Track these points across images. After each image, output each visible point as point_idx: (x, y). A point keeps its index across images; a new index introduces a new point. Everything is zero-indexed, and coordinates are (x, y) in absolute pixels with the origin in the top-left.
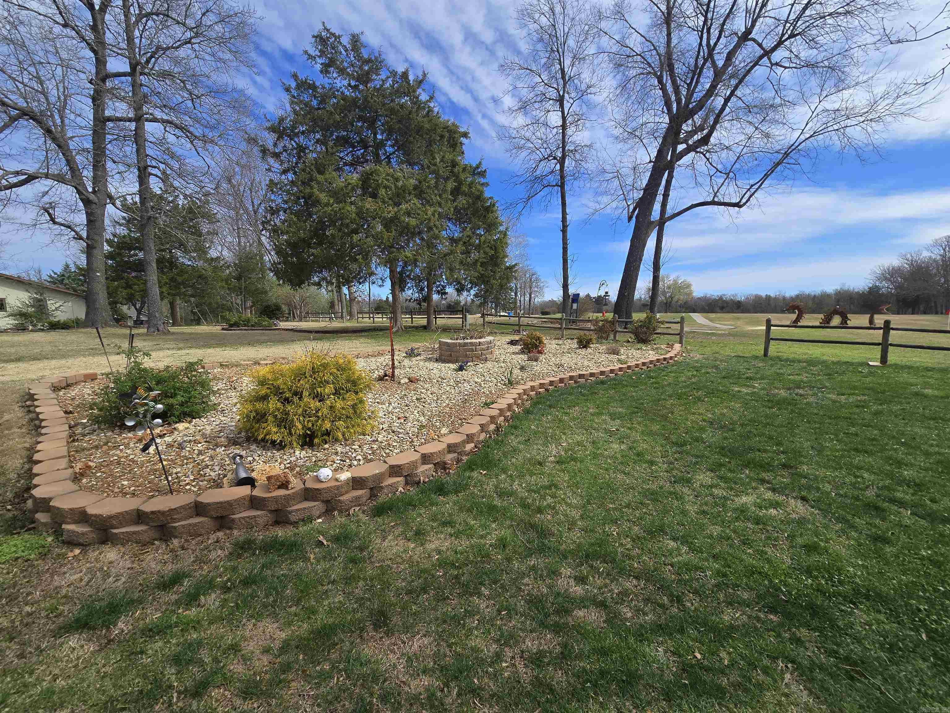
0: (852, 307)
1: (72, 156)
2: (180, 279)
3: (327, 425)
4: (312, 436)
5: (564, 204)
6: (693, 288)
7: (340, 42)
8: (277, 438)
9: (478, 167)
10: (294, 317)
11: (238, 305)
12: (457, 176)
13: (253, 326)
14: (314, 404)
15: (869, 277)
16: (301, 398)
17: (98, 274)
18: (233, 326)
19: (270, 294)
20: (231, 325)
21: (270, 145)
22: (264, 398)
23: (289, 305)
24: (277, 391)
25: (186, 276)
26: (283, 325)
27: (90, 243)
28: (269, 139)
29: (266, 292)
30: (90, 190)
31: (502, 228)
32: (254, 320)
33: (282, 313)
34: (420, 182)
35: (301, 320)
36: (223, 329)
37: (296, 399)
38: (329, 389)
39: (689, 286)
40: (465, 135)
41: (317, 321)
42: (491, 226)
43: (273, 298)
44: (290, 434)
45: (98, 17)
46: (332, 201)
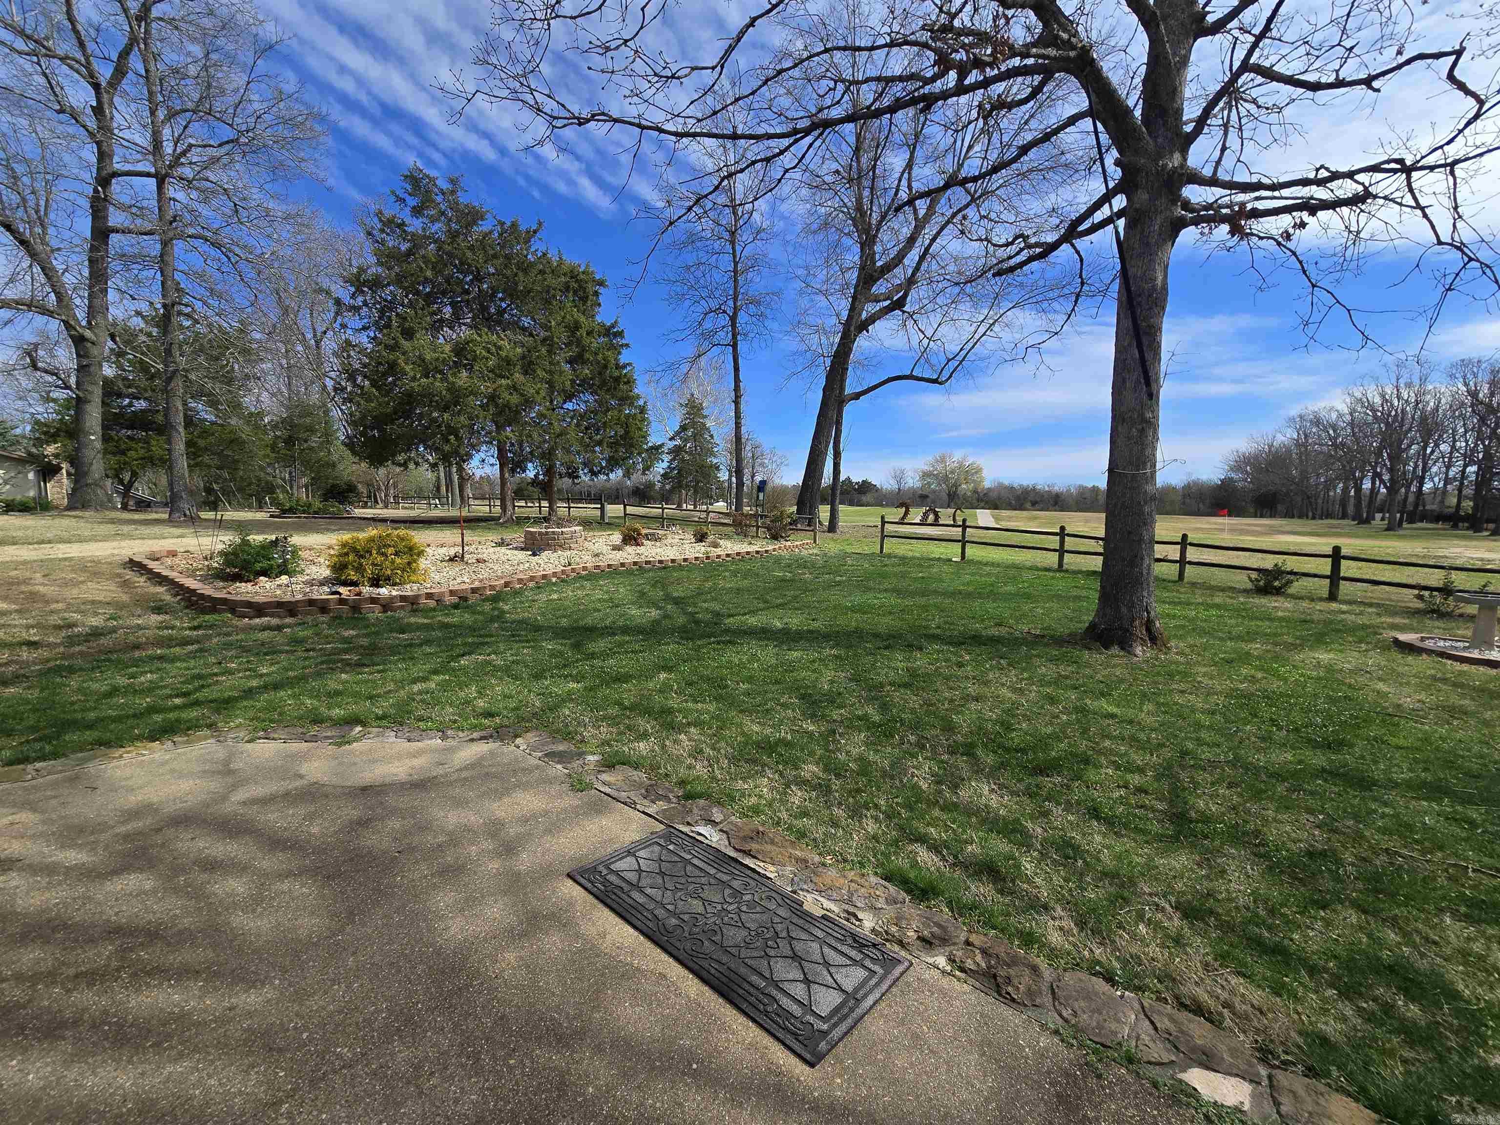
0: (1201, 505)
1: (58, 277)
2: (202, 443)
3: (389, 572)
4: (378, 580)
5: (736, 369)
6: (985, 473)
7: (435, 185)
8: (355, 578)
9: (613, 326)
10: (376, 502)
11: (284, 480)
12: (579, 342)
13: (316, 513)
14: (380, 559)
15: (1221, 465)
16: (371, 555)
17: (93, 438)
18: (284, 512)
19: (341, 467)
20: (284, 511)
21: (347, 300)
22: (347, 554)
23: (369, 485)
24: (354, 550)
25: (212, 439)
26: (358, 512)
27: (81, 394)
28: (343, 292)
29: (334, 465)
30: (84, 323)
31: (641, 402)
32: (317, 504)
33: (358, 495)
34: (529, 351)
35: (386, 507)
36: (272, 516)
37: (367, 555)
38: (391, 550)
39: (979, 471)
40: (601, 283)
41: (411, 508)
42: (628, 399)
43: (345, 474)
44: (363, 576)
45: (105, 97)
46: (418, 376)
